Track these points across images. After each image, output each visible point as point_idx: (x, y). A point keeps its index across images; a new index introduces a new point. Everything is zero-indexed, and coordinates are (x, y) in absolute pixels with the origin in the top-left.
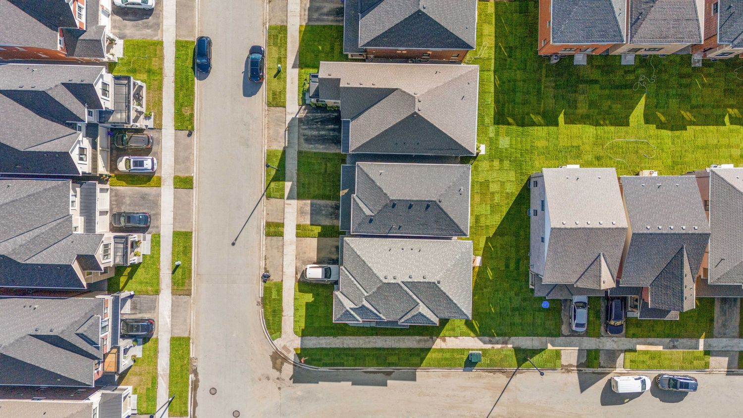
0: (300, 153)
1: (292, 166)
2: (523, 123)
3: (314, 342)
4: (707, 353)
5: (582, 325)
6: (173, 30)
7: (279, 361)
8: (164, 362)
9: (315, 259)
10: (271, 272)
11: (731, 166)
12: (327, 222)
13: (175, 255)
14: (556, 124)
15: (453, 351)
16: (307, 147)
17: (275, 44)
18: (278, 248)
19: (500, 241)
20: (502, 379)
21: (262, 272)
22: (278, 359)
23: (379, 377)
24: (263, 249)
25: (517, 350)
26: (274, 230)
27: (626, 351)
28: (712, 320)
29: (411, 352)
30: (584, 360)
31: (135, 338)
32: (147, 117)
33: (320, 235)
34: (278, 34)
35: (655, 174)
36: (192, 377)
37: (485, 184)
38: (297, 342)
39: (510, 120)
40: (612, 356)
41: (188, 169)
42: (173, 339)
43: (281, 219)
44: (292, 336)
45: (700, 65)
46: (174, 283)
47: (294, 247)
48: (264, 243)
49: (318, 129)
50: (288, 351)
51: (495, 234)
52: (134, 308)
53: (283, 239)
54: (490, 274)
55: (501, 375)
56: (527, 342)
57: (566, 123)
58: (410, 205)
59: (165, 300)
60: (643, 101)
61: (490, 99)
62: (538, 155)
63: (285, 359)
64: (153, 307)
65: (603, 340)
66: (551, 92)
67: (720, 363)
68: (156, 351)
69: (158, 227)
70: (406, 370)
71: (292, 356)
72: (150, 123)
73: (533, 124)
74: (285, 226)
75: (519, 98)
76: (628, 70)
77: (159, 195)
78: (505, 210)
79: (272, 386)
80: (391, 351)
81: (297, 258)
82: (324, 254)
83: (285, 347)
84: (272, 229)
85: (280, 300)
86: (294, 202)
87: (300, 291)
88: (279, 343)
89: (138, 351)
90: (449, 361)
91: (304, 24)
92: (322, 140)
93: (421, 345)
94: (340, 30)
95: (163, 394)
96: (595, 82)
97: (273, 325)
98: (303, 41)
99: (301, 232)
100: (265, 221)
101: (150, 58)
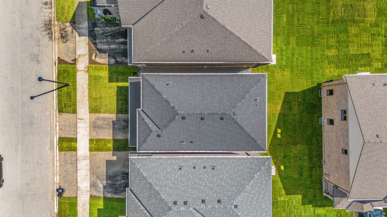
10: (65, 187)
18: (72, 163)
24: (56, 164)
26: (67, 145)
43: (74, 134)
47: (88, 162)
48: (58, 158)
53: (77, 153)
62: (329, 64)
74: (78, 142)
81: (91, 172)
84: (65, 145)
86: (87, 117)
92: (113, 53)
99: (94, 146)
100: (58, 136)
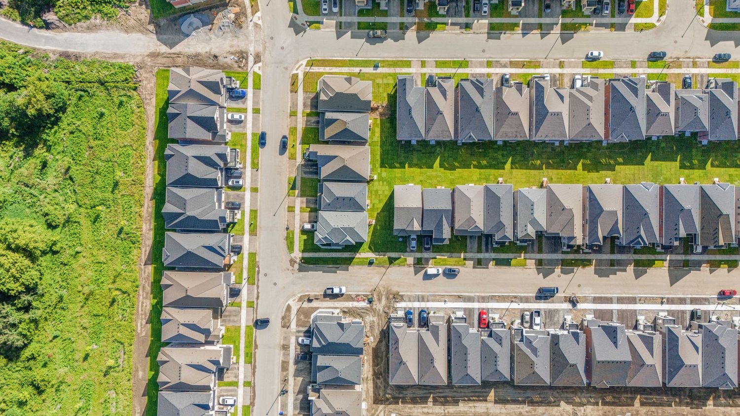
0: (302, 178)
1: (298, 183)
2: (392, 167)
3: (307, 255)
4: (465, 259)
5: (414, 247)
6: (251, 128)
7: (293, 263)
8: (246, 263)
9: (308, 221)
10: (290, 227)
11: (473, 185)
12: (313, 206)
13: (251, 219)
14: (404, 168)
15: (363, 258)
16: (305, 176)
17: (292, 135)
18: (292, 216)
19: (383, 214)
20: (383, 270)
21: (286, 226)
22: (292, 262)
23: (334, 269)
24: (286, 217)
25: (389, 258)
26: (291, 209)
27: (433, 258)
28: (466, 246)
29: (346, 259)
30: (416, 262)
31: (234, 252)
32: (240, 164)
33: (310, 211)
34: (293, 130)
35: (443, 188)
36: (257, 269)
37: (377, 191)
38: (300, 255)
39: (387, 166)
40: (427, 260)
41: (256, 184)
42: (249, 253)
43: (294, 205)
44: (298, 252)
45: (461, 144)
46: (250, 231)
47: (299, 216)
48: (287, 215)
49: (309, 169)
50: (297, 258)
51: (381, 211)
52: (234, 240)
53: (295, 213)
54: (378, 227)
55: (382, 268)
56: (393, 255)
57: (408, 167)
58: (344, 199)
59: (246, 237)
60: (439, 158)
61: (378, 157)
63: (295, 262)
64: (242, 240)
65: (423, 254)
66: (403, 155)
67: (470, 263)
68: (243, 258)
69: (244, 208)
70: (344, 266)
71: (298, 261)
72: (241, 166)
73: (395, 167)
74: (295, 208)
75: (390, 157)
76: (433, 146)
77: (244, 195)
78: (385, 202)
79: (290, 273)
80: (338, 259)
81: (301, 220)
82: (312, 219)
83: (295, 257)
85: (293, 238)
86: (299, 198)
87: (302, 234)
88: (293, 255)
89: (235, 258)
90: (361, 263)
91: (304, 126)
92: (311, 173)
93: (351, 256)
94: (318, 129)
95: (245, 275)
96: (421, 151)
97: (290, 248)
98: (303, 133)
99: (302, 210)
100: (287, 206)
101: (241, 140)
